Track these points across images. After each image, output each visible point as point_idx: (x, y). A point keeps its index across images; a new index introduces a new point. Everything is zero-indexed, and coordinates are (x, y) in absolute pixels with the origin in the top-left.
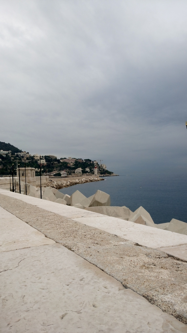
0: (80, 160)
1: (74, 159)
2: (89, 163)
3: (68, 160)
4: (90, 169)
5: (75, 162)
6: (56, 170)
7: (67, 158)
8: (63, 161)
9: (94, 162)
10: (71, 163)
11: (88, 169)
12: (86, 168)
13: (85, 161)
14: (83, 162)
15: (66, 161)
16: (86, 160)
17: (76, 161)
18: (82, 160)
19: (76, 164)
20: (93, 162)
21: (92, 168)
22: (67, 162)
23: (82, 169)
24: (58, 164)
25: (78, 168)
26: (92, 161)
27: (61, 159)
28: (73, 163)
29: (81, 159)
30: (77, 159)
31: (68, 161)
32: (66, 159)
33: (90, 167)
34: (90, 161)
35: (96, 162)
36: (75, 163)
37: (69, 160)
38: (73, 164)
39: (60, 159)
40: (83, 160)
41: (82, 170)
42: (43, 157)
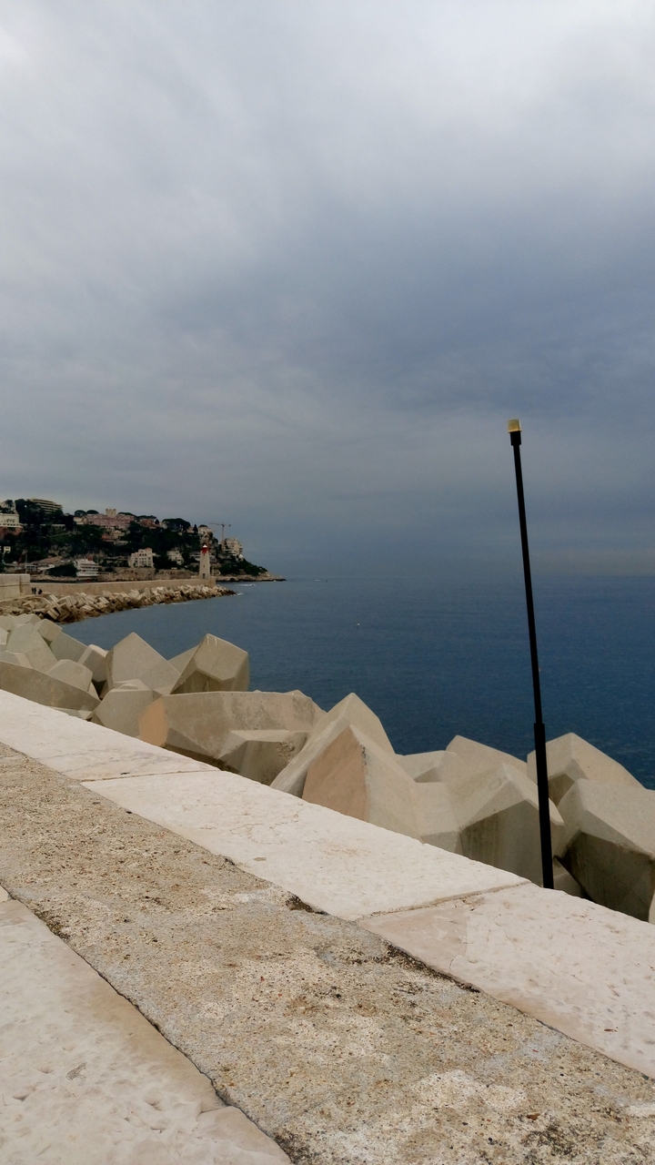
0: (149, 521)
1: (128, 518)
2: (181, 534)
3: (105, 518)
4: (183, 556)
5: (130, 529)
6: (60, 555)
7: (102, 511)
8: (85, 520)
9: (201, 531)
10: (116, 529)
11: (175, 555)
12: (170, 550)
13: (168, 525)
14: (159, 529)
15: (96, 523)
16: (170, 522)
17: (132, 523)
18: (157, 522)
19: (132, 534)
20: (195, 529)
21: (190, 551)
22: (98, 527)
23: (154, 554)
24: (66, 532)
25: (140, 550)
26: (193, 526)
27: (79, 513)
28: (121, 530)
29: (152, 517)
30: (138, 518)
31: (102, 524)
32: (95, 516)
33: (185, 548)
34: (186, 525)
35: (207, 531)
36: (129, 532)
37: (108, 519)
38: (123, 534)
39: (73, 514)
40: (160, 521)
41: (154, 557)
42: (9, 502)
